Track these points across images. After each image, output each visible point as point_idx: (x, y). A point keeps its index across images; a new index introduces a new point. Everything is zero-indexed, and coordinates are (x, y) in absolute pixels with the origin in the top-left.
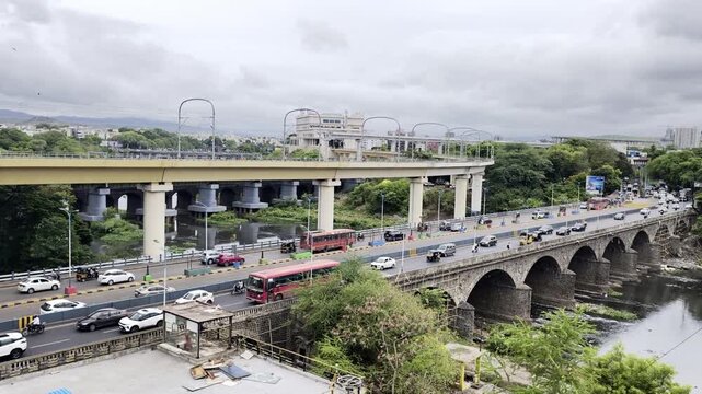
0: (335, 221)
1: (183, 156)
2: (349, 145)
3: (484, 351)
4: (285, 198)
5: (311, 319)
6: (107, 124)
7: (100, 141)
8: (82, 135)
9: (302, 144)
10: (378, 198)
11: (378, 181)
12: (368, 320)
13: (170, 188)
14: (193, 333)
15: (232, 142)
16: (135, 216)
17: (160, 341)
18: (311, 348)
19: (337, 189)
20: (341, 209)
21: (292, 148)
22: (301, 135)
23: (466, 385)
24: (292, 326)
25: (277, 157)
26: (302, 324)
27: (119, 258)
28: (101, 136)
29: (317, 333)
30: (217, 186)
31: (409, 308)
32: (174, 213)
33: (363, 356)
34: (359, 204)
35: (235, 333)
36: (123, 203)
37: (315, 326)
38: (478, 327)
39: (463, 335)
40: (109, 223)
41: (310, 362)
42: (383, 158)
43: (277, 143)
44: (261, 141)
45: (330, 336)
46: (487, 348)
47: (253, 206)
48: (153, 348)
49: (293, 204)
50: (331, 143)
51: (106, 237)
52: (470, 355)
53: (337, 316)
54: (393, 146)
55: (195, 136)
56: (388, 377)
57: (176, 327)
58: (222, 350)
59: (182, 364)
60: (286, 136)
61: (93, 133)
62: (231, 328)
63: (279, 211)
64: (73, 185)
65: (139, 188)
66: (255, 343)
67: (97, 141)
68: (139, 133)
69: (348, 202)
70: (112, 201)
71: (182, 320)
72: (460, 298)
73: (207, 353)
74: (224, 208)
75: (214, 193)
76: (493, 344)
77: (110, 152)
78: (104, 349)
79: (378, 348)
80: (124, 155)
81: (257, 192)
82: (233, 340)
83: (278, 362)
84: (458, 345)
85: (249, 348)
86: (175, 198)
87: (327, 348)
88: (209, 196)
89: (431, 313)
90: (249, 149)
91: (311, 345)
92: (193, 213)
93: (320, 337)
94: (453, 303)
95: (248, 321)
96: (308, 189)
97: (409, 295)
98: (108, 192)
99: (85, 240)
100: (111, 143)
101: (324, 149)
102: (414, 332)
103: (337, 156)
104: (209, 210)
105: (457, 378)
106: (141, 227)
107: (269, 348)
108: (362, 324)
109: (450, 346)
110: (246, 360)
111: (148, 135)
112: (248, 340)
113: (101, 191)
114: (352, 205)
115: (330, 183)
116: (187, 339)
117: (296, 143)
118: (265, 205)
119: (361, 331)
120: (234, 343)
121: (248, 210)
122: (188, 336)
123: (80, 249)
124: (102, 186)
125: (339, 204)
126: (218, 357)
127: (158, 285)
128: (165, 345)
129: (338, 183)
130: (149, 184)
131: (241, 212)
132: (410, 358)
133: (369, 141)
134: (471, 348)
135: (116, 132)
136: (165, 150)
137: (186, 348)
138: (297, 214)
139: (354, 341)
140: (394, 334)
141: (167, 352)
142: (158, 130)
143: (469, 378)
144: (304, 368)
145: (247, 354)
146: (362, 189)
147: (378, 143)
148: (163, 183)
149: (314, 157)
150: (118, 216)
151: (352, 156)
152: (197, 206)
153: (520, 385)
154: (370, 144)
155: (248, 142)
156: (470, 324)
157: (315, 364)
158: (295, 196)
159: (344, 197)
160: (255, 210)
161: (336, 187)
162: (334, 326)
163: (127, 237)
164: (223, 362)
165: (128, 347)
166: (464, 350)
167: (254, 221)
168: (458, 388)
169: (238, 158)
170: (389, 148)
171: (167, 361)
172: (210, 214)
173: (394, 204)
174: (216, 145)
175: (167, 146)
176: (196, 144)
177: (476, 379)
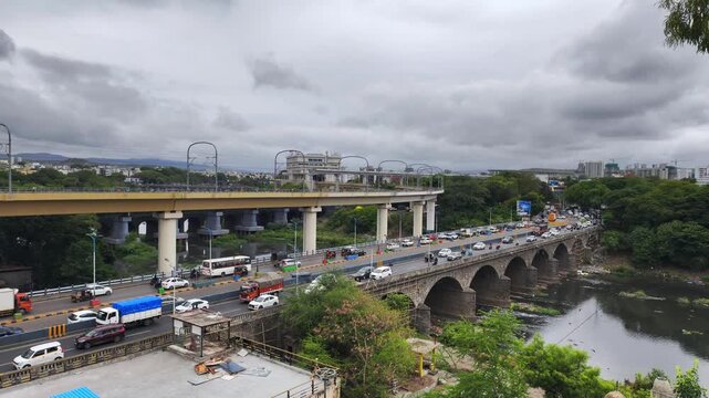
0: (317, 240)
1: (192, 190)
2: (330, 179)
3: (438, 344)
4: (278, 222)
5: (296, 320)
6: (131, 165)
7: (124, 177)
8: (109, 173)
9: (291, 178)
10: (353, 222)
11: (353, 207)
12: (345, 319)
13: (180, 215)
15: (235, 178)
16: (153, 239)
17: (171, 343)
18: (298, 346)
20: (323, 230)
21: (283, 182)
22: (290, 172)
23: (424, 373)
24: (282, 327)
25: (271, 189)
26: (288, 325)
27: (137, 274)
28: (125, 173)
29: (302, 332)
30: (221, 214)
31: (377, 310)
32: (185, 235)
33: (339, 351)
34: (337, 226)
35: (233, 334)
36: (143, 229)
37: (299, 326)
38: (433, 323)
39: (421, 332)
40: (131, 246)
41: (296, 357)
42: (357, 189)
43: (272, 178)
44: (258, 176)
45: (313, 334)
46: (442, 342)
47: (251, 229)
48: (164, 349)
49: (284, 227)
50: (315, 178)
51: (128, 257)
52: (428, 346)
53: (318, 318)
54: (365, 180)
55: (204, 173)
56: (360, 367)
57: (183, 332)
58: (221, 349)
59: (188, 362)
60: (278, 172)
61: (119, 171)
62: (229, 331)
63: (273, 233)
64: (98, 215)
65: (154, 215)
66: (249, 343)
67: (121, 177)
68: (157, 170)
69: (328, 225)
70: (133, 227)
71: (188, 326)
72: (419, 300)
73: (209, 352)
74: (227, 231)
75: (219, 219)
76: (445, 338)
77: (132, 187)
78: (122, 352)
79: (352, 343)
80: (144, 189)
81: (254, 218)
82: (232, 341)
83: (268, 358)
84: (417, 339)
85: (245, 347)
86: (186, 224)
87: (309, 345)
88: (215, 221)
89: (396, 314)
90: (250, 183)
91: (297, 343)
92: (201, 236)
93: (304, 335)
94: (414, 305)
95: (245, 324)
96: (297, 215)
97: (377, 299)
98: (130, 219)
99: (109, 260)
100: (134, 180)
101: (309, 181)
102: (383, 329)
103: (319, 188)
104: (215, 233)
105: (417, 367)
106: (157, 247)
107: (263, 347)
108: (339, 323)
109: (411, 340)
110: (242, 357)
111: (165, 172)
112: (245, 341)
113: (124, 219)
114: (332, 227)
115: (313, 210)
116: (193, 340)
117: (287, 177)
118: (261, 228)
119: (338, 329)
120: (232, 344)
121: (247, 232)
122: (194, 338)
123: (104, 268)
124: (125, 215)
125: (322, 226)
126: (218, 356)
128: (175, 347)
129: (320, 210)
130: (163, 212)
131: (242, 234)
132: (378, 351)
133: (346, 176)
134: (427, 342)
135: (138, 170)
136: (179, 185)
137: (191, 348)
138: (288, 235)
139: (332, 336)
140: (365, 331)
141: (175, 352)
142: (172, 168)
143: (426, 367)
144: (291, 362)
145: (243, 352)
146: (339, 214)
147: (352, 177)
148: (174, 212)
149: (301, 188)
150: (138, 240)
151: (332, 187)
152: (204, 229)
153: (468, 371)
154: (346, 178)
155: (247, 177)
156: (427, 323)
157: (301, 359)
158: (286, 220)
159: (325, 221)
160: (253, 232)
161: (318, 213)
162: (315, 325)
163: (145, 256)
164: (222, 359)
165: (143, 349)
166: (422, 343)
167: (253, 241)
168: (418, 375)
169: (239, 190)
170: (361, 181)
171: (175, 360)
172: (215, 236)
173: (366, 226)
174: (222, 181)
175: (180, 181)
176: (204, 179)
177: (432, 368)
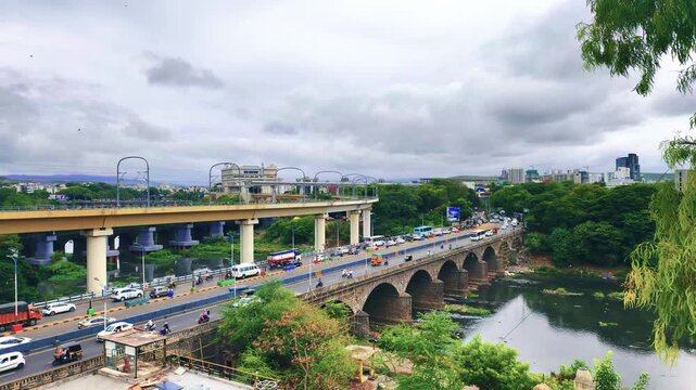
0: (255, 252)
1: (123, 205)
2: (266, 190)
3: (377, 349)
4: (214, 235)
5: (235, 335)
6: (56, 181)
7: (48, 194)
8: (31, 190)
9: (226, 191)
10: (290, 231)
11: (290, 218)
12: (285, 330)
13: (110, 232)
14: (130, 356)
15: (168, 192)
16: (81, 257)
17: (102, 366)
18: (238, 360)
19: (256, 227)
20: (261, 242)
21: (218, 195)
22: (226, 184)
23: (364, 379)
24: (220, 342)
25: (206, 202)
26: (227, 339)
27: (65, 295)
28: (49, 190)
29: (241, 346)
30: (154, 229)
31: (317, 318)
32: (117, 253)
33: (280, 362)
34: (276, 237)
35: (169, 353)
36: (69, 248)
37: (238, 340)
38: (372, 329)
39: (360, 338)
40: (57, 265)
41: (235, 372)
42: (294, 200)
43: (206, 191)
44: (192, 190)
45: (252, 347)
46: (380, 347)
47: (186, 243)
48: (95, 373)
49: (221, 240)
50: (251, 190)
51: (54, 278)
52: (367, 352)
53: (257, 331)
54: (302, 191)
55: (135, 188)
56: (301, 378)
57: (115, 353)
58: (157, 368)
59: (121, 385)
60: (213, 185)
61: (42, 188)
62: (165, 349)
63: (209, 246)
64: (20, 234)
65: (82, 234)
66: (187, 360)
67: (45, 195)
68: (84, 186)
69: (266, 236)
70: (59, 247)
71: (120, 346)
72: (357, 307)
73: (143, 373)
74: (161, 247)
75: (152, 234)
76: (384, 343)
77: (57, 204)
78: (48, 378)
79: (291, 354)
80: (70, 206)
81: (189, 232)
82: (167, 359)
83: (207, 375)
84: (356, 346)
85: (182, 365)
86: (117, 240)
87: (250, 358)
88: (148, 237)
89: (335, 322)
90: (184, 197)
91: (237, 357)
92: (133, 252)
93: (244, 349)
94: (352, 313)
95: (181, 341)
96: (233, 228)
97: (316, 309)
98: (55, 238)
99: (32, 282)
100: (59, 197)
101: (245, 193)
102: (323, 338)
103: (256, 200)
104: (147, 249)
105: (357, 373)
106: (86, 267)
107: (201, 363)
108: (279, 335)
109: (350, 348)
110: (180, 376)
111: (93, 188)
112: (181, 358)
113: (49, 239)
114: (270, 239)
115: (250, 222)
116: (126, 362)
117: (222, 190)
118: (196, 242)
119: (278, 341)
120: (169, 362)
121: (182, 247)
122: (127, 359)
123: (26, 290)
124: (50, 234)
125: (258, 238)
126: (154, 376)
127: (99, 317)
128: (105, 370)
129: (257, 222)
130: (92, 230)
131: (176, 249)
132: (318, 360)
133: (283, 187)
134: (366, 348)
135: (64, 187)
136: (109, 200)
137: (124, 370)
138: (224, 249)
139: (272, 349)
140: (305, 341)
141: (107, 375)
142: (101, 184)
143: (366, 372)
144: (230, 377)
145: (180, 370)
146: (277, 225)
147: (290, 188)
148: (104, 229)
149: (237, 201)
150: (65, 259)
151: (268, 199)
152: (136, 246)
153: (406, 374)
154: (283, 190)
155: (181, 191)
156: (366, 328)
157: (241, 374)
158: (222, 233)
159: (263, 233)
160: (188, 247)
161: (255, 225)
162: (254, 338)
163: (73, 276)
164: (158, 379)
165: (72, 374)
166: (361, 349)
167: (187, 256)
168: (359, 381)
169: (172, 204)
170: (298, 192)
171: (108, 382)
172: (148, 253)
173: (303, 236)
174: (154, 195)
175: (109, 197)
176: (135, 194)
177: (372, 372)
